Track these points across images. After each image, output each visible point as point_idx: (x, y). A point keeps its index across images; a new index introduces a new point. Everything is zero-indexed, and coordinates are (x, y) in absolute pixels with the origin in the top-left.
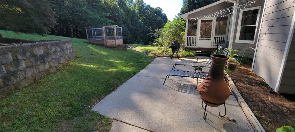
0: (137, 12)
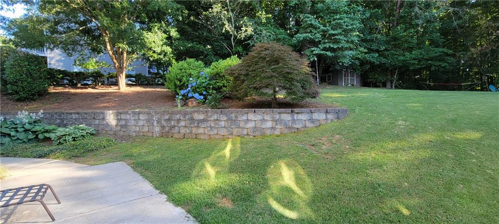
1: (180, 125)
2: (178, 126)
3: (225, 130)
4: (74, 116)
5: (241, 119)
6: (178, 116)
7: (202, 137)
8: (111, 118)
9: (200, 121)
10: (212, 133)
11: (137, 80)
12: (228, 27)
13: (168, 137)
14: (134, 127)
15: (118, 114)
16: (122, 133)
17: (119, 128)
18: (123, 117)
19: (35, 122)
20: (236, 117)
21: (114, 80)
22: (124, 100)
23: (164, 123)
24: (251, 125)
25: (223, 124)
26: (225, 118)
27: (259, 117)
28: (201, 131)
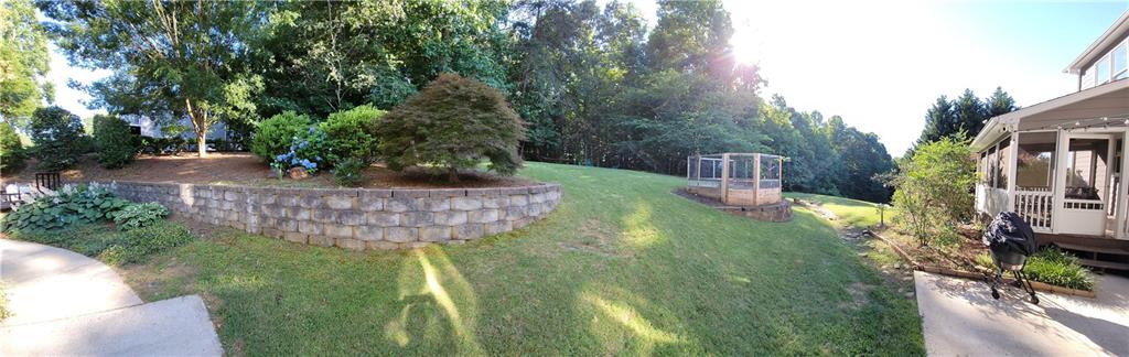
0: (828, 136)
1: (298, 218)
2: (295, 220)
3: (402, 231)
4: (148, 189)
5: (439, 210)
6: (294, 201)
7: (350, 245)
8: (187, 194)
9: (343, 213)
10: (373, 238)
11: (216, 145)
12: (335, 74)
13: (273, 238)
14: (216, 211)
15: (196, 189)
16: (200, 218)
17: (197, 210)
18: (202, 193)
19: (107, 195)
20: (428, 205)
21: (193, 146)
22: (205, 169)
23: (266, 211)
24: (459, 219)
25: (396, 219)
26: (403, 208)
27: (477, 204)
28: (346, 231)
